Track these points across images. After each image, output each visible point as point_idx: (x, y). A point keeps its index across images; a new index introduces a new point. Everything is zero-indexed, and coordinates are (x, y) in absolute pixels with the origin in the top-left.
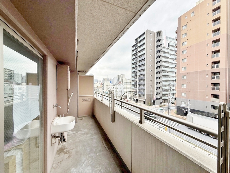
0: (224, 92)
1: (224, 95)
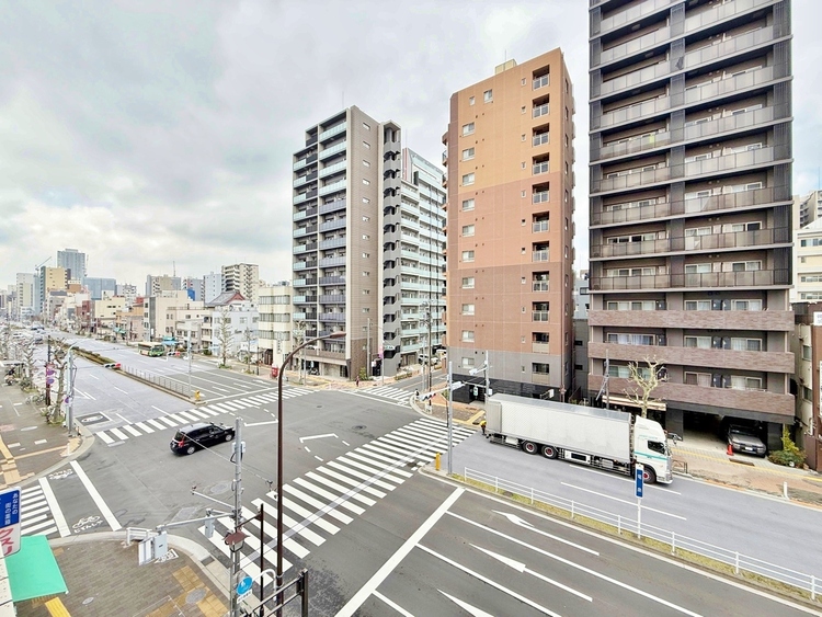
0: (558, 325)
1: (558, 332)
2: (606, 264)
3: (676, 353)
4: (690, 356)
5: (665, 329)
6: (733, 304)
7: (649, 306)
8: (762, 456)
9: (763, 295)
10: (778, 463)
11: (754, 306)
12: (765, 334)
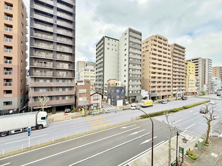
0: (16, 87)
1: (16, 89)
2: (36, 68)
3: (54, 93)
4: (57, 93)
5: (52, 87)
6: (66, 81)
7: (48, 81)
8: (70, 112)
9: (71, 79)
10: (72, 112)
11: (70, 81)
12: (71, 87)
